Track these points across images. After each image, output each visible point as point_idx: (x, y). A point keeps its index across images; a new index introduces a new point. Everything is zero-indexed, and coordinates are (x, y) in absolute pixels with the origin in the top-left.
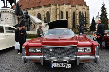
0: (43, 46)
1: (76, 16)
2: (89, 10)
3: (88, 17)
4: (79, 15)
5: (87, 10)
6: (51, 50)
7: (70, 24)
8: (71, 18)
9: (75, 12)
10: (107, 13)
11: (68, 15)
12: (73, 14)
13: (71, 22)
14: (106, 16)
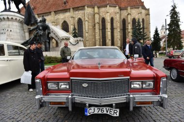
0: (71, 78)
1: (128, 26)
2: (149, 15)
3: (148, 28)
5: (146, 15)
6: (85, 85)
7: (118, 40)
8: (119, 30)
9: (126, 19)
10: (179, 21)
11: (114, 24)
12: (123, 22)
13: (119, 37)
14: (178, 26)
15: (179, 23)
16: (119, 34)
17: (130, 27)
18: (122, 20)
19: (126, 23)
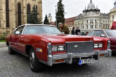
0: (66, 42)
1: (23, 11)
2: (42, 3)
4: (27, 8)
5: (39, 3)
6: (76, 46)
7: (13, 22)
8: (14, 13)
9: (21, 3)
10: (63, 12)
11: (9, 6)
12: (18, 5)
13: (14, 19)
14: (63, 16)
15: (64, 13)
16: (14, 16)
17: (25, 11)
18: (17, 3)
19: (22, 7)
